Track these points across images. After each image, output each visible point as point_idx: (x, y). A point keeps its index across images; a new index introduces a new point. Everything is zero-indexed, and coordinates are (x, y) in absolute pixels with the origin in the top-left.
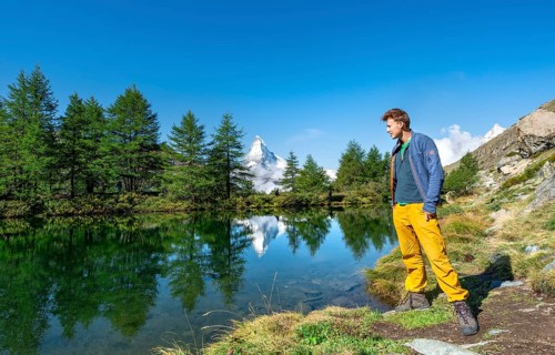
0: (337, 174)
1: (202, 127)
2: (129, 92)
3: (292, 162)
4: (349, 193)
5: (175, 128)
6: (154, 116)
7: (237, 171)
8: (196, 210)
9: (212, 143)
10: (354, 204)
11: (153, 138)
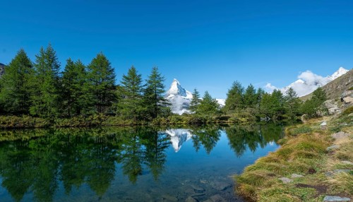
0: (226, 103)
1: (140, 76)
2: (99, 56)
3: (196, 95)
4: (233, 115)
5: (124, 77)
6: (113, 70)
7: (161, 101)
8: (136, 125)
9: (146, 85)
10: (236, 122)
11: (112, 82)
